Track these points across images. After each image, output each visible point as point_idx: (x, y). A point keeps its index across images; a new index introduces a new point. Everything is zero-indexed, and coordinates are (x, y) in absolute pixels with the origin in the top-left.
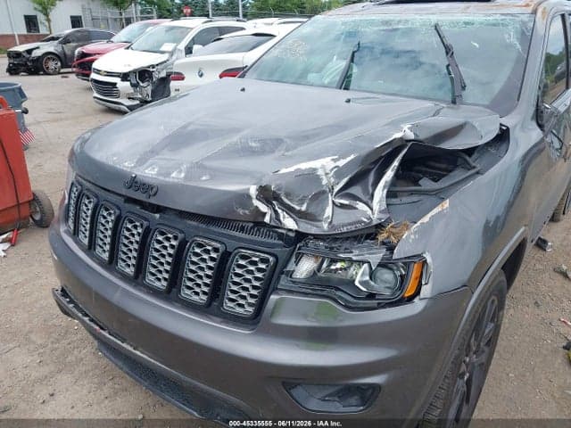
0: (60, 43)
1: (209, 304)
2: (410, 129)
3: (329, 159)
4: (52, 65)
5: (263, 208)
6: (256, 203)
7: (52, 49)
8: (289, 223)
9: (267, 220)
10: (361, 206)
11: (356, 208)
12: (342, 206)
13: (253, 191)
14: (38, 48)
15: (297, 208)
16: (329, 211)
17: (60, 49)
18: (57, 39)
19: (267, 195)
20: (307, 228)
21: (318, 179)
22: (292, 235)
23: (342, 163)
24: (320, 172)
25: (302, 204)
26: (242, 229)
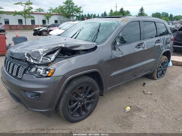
0: (47, 27)
1: (16, 76)
2: (64, 45)
3: (42, 49)
4: (44, 33)
5: (27, 58)
6: (26, 57)
7: (45, 29)
8: (32, 61)
9: (28, 60)
10: (49, 59)
11: (47, 59)
12: (45, 59)
13: (26, 54)
14: (41, 29)
15: (34, 58)
16: (41, 60)
17: (47, 29)
18: (47, 26)
19: (28, 55)
20: (36, 62)
21: (39, 53)
22: (33, 64)
23: (45, 50)
24: (40, 51)
25: (35, 58)
26: (23, 62)
